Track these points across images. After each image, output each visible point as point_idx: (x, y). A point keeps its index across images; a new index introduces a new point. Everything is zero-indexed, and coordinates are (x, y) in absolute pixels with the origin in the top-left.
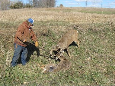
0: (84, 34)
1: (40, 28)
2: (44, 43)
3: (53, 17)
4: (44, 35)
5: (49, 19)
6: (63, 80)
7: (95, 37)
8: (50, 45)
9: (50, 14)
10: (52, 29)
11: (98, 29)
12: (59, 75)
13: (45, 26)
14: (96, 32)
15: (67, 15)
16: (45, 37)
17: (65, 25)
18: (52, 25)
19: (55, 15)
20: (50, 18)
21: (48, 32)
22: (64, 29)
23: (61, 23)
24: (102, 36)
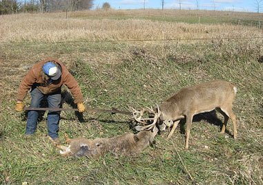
0: (159, 68)
1: (58, 57)
3: (88, 32)
5: (77, 37)
6: (113, 173)
7: (185, 75)
10: (85, 60)
11: (189, 57)
12: (104, 163)
13: (70, 52)
15: (119, 27)
17: (114, 49)
18: (85, 50)
19: (92, 28)
20: (80, 33)
21: (77, 66)
22: (112, 58)
23: (106, 45)
24: (199, 72)
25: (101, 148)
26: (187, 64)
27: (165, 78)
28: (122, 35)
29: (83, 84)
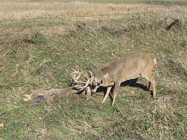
0: (96, 36)
1: (22, 30)
2: (31, 56)
3: (43, 12)
4: (30, 41)
5: (35, 16)
6: (66, 114)
7: (114, 40)
8: (41, 57)
9: (37, 8)
10: (42, 32)
11: (117, 27)
12: (60, 107)
13: (30, 27)
14: (115, 33)
15: (65, 8)
16: (31, 45)
17: (63, 23)
18: (42, 25)
19: (46, 9)
20: (38, 13)
21: (36, 36)
22: (61, 30)
23: (56, 21)
24: (125, 38)
25: (54, 97)
26: (116, 32)
27: (101, 43)
28: (68, 13)
29: (42, 50)
